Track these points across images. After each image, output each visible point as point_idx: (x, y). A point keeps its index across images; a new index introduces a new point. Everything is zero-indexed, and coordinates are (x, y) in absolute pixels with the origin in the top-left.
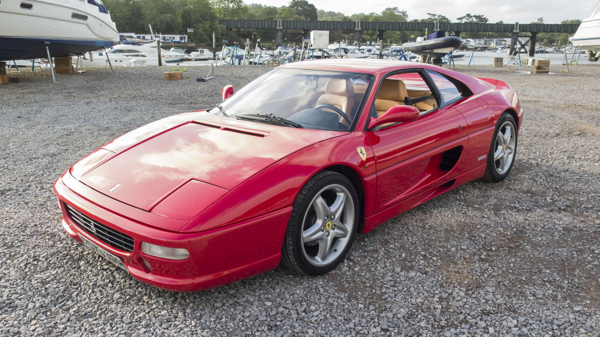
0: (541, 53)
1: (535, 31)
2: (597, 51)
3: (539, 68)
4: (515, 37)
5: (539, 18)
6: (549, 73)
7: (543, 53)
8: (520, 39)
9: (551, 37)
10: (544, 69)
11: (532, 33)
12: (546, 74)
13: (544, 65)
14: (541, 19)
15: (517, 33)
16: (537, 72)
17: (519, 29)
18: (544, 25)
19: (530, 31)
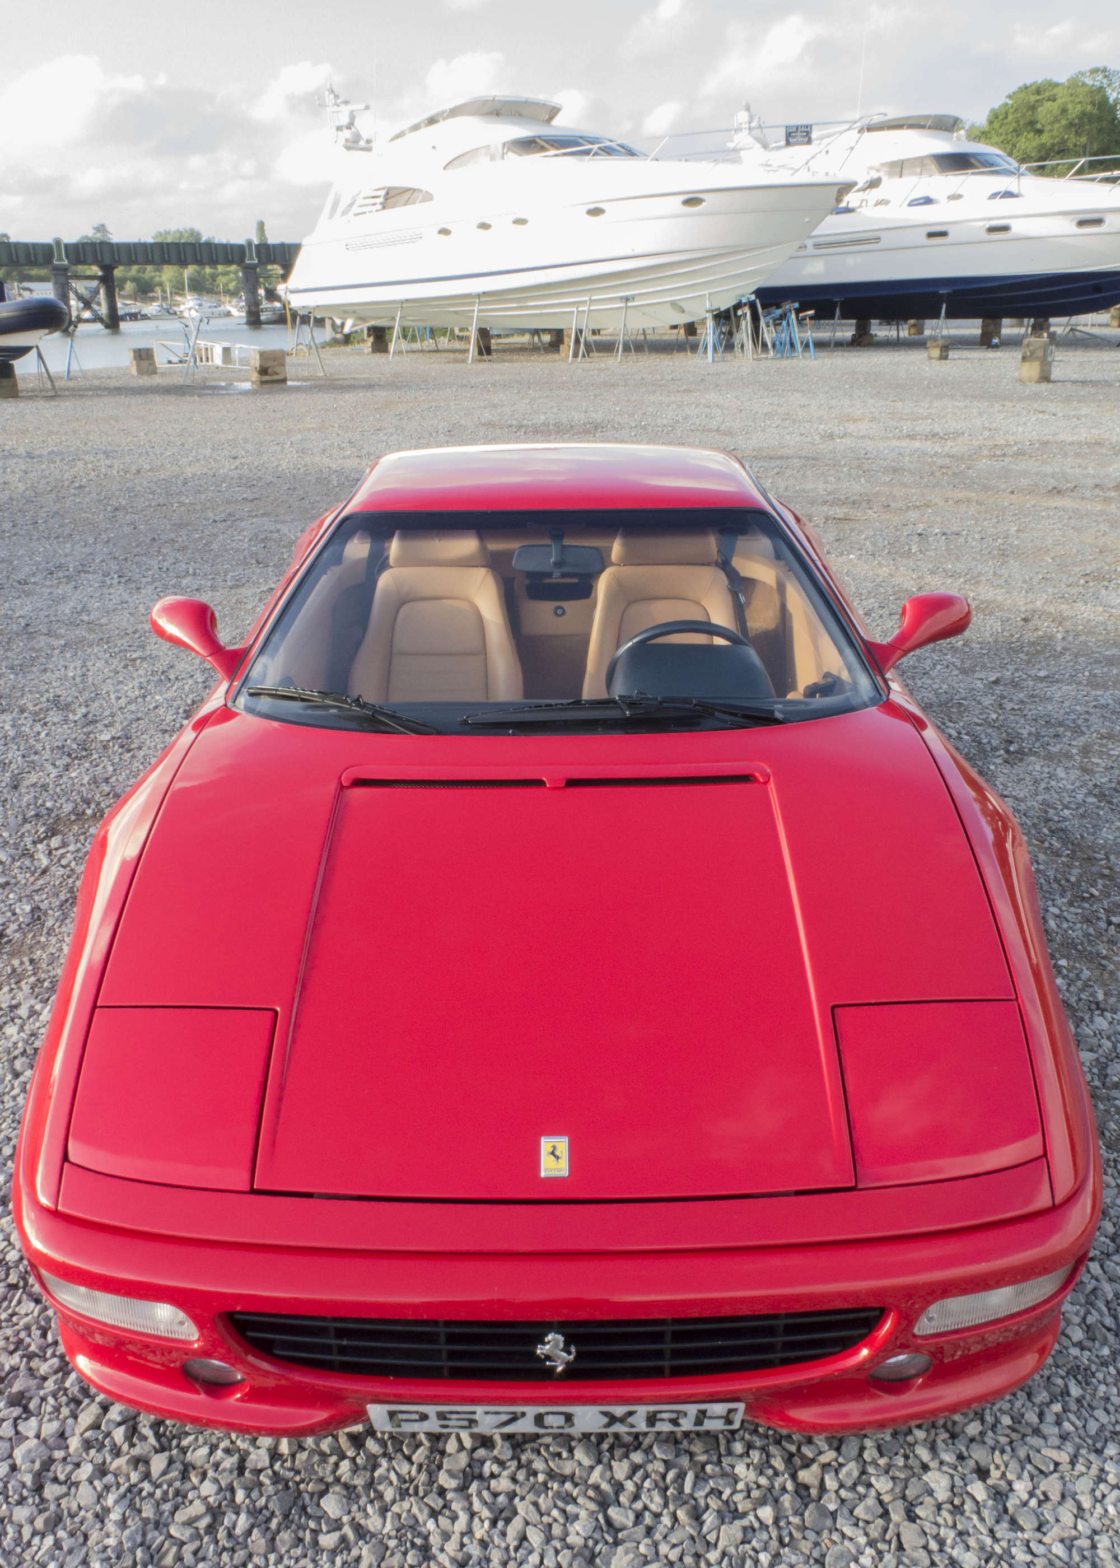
0: (131, 320)
1: (107, 261)
2: (346, 319)
3: (263, 371)
4: (62, 280)
5: (96, 225)
6: (289, 383)
7: (136, 319)
8: (74, 283)
9: (141, 275)
10: (276, 374)
11: (103, 268)
12: (281, 386)
13: (274, 363)
14: (101, 228)
15: (65, 269)
16: (263, 383)
17: (67, 257)
18: (111, 245)
19: (96, 262)
